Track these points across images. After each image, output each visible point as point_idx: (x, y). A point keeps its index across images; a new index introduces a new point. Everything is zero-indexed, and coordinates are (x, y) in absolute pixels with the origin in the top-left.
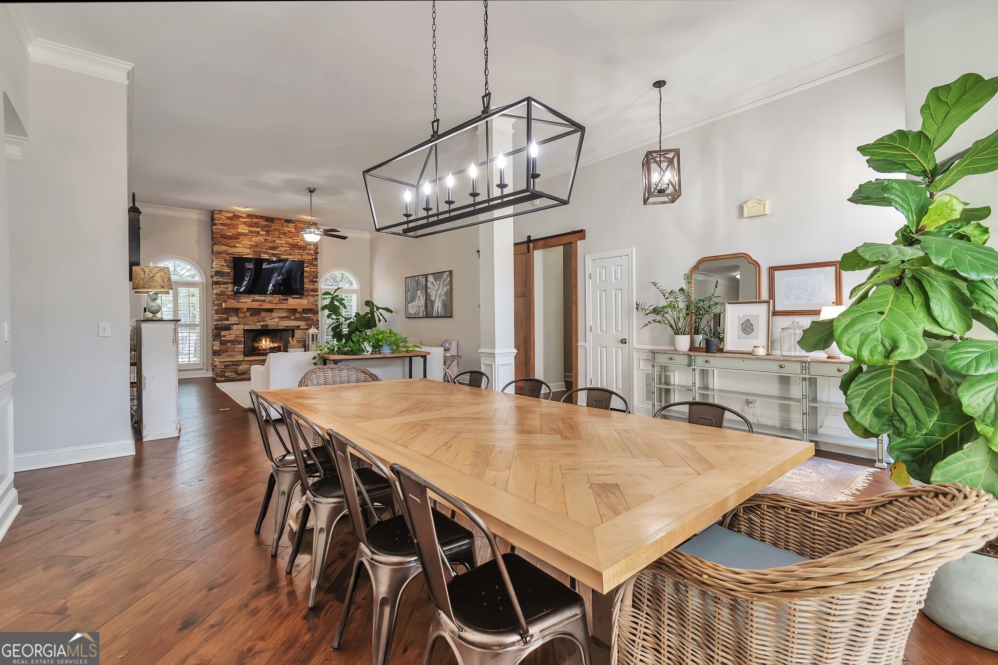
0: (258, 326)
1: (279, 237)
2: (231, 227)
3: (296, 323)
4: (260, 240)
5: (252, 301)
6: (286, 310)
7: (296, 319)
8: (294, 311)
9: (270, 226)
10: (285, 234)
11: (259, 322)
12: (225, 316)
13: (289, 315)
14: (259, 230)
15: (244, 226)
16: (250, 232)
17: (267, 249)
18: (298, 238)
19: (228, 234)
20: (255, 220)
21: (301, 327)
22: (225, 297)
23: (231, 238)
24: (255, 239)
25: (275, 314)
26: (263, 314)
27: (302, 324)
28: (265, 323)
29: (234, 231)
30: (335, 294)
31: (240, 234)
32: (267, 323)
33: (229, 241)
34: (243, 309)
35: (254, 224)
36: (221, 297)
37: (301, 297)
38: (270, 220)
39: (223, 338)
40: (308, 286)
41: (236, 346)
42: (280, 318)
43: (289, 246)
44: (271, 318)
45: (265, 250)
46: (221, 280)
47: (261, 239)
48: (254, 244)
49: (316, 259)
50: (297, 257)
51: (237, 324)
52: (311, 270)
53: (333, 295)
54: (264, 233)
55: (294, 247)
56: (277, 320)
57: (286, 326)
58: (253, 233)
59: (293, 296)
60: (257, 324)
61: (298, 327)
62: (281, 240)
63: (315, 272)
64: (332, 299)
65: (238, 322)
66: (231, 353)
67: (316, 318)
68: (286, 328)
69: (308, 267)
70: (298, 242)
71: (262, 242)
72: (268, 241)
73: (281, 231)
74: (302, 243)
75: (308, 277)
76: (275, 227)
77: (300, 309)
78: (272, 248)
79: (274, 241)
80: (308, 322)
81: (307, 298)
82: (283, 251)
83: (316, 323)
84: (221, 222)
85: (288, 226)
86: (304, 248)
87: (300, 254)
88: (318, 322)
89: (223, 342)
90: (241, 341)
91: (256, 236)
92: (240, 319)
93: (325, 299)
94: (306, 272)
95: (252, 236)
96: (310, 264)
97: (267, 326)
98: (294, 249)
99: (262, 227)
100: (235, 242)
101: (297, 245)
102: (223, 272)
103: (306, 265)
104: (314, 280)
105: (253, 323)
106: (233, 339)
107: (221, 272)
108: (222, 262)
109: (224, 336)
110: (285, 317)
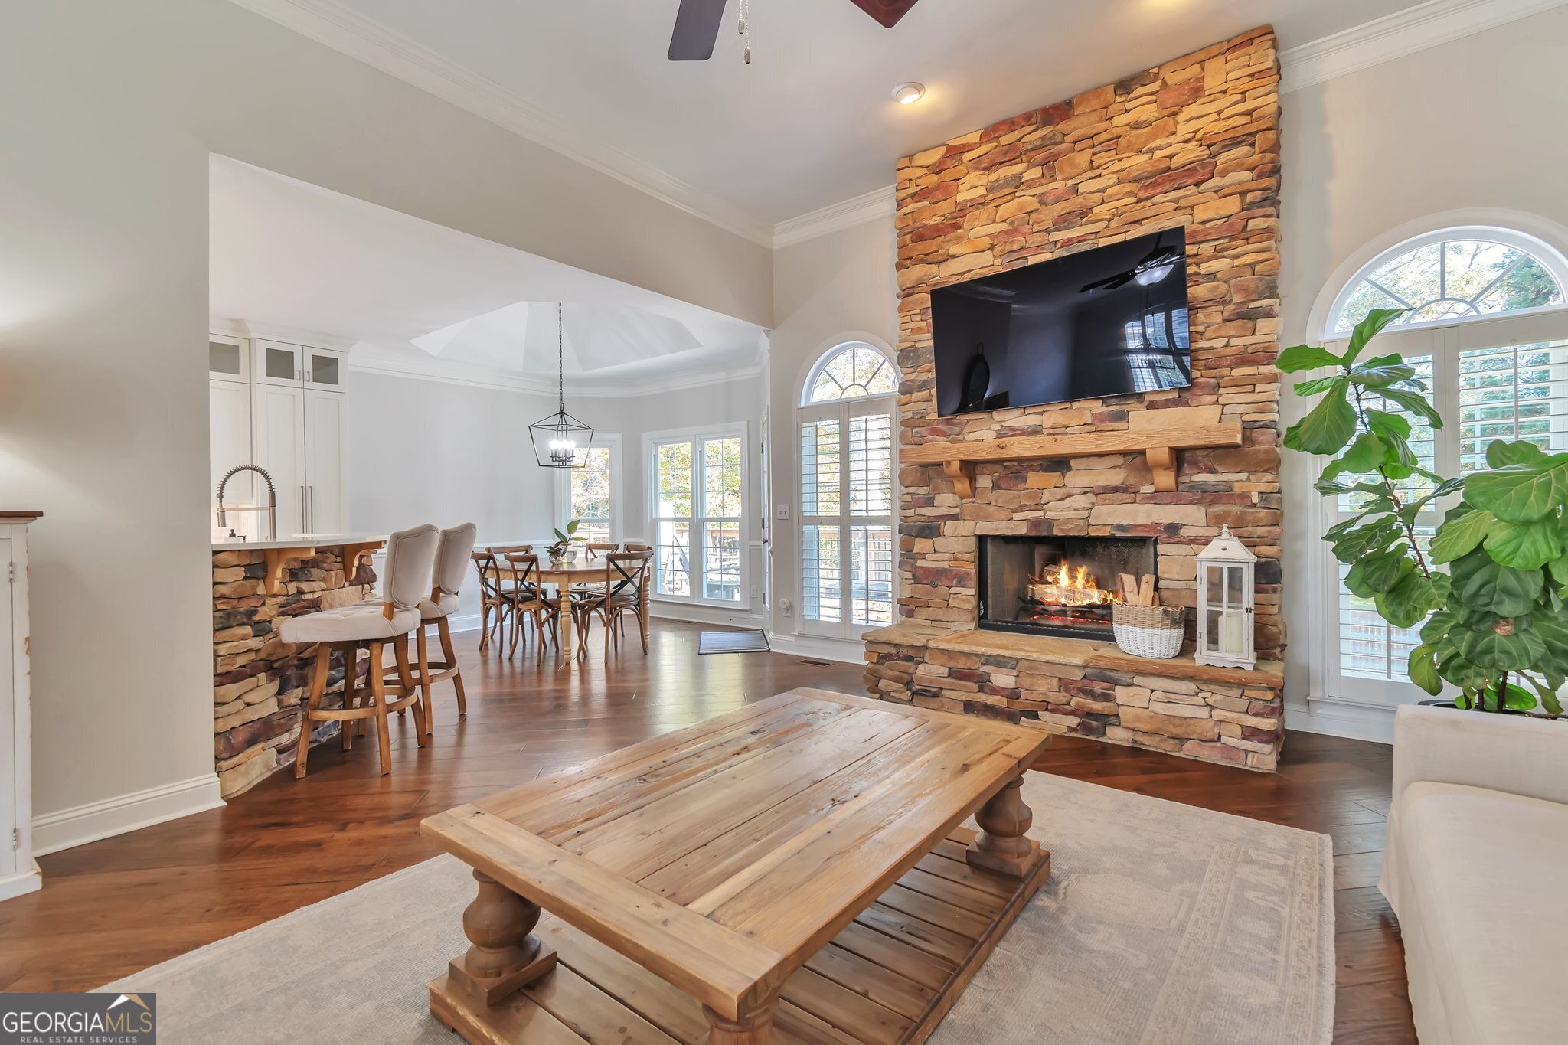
0: (1018, 525)
1: (1092, 168)
2: (939, 195)
3: (1166, 514)
4: (1021, 207)
5: (1000, 435)
6: (1120, 460)
8: (1135, 457)
9: (1059, 138)
10: (1114, 143)
11: (1022, 508)
12: (923, 490)
13: (1132, 480)
14: (1018, 168)
15: (974, 177)
16: (992, 187)
17: (1047, 231)
18: (1172, 139)
19: (932, 222)
20: (1005, 140)
21: (1184, 532)
22: (924, 431)
23: (938, 231)
24: (1007, 209)
25: (1078, 478)
26: (1034, 479)
27: (1191, 517)
28: (1040, 514)
29: (946, 207)
30: (1358, 360)
31: (962, 210)
32: (1049, 515)
33: (931, 245)
34: (949, 463)
35: (1006, 152)
36: (915, 430)
37: (1185, 395)
38: (1058, 112)
39: (920, 563)
40: (1219, 343)
41: (953, 590)
42: (1097, 492)
43: (1129, 187)
44: (1060, 493)
45: (1038, 239)
46: (913, 376)
47: (1027, 199)
48: (1004, 226)
49: (1271, 200)
50: (1168, 223)
51: (955, 517)
52: (1237, 262)
53: (1347, 363)
54: (1036, 172)
55: (1156, 184)
56: (1081, 501)
57: (1120, 527)
58: (1001, 187)
60: (1016, 516)
61: (1173, 529)
62: (1100, 175)
63: (1257, 268)
64: (1339, 387)
65: (957, 510)
66: (940, 613)
67: (1263, 487)
68: (1118, 534)
69: (1219, 253)
70: (1171, 157)
71: (1030, 213)
72: (1050, 198)
73: (1102, 140)
74: (1193, 152)
75: (1222, 302)
76: (1076, 135)
77: (1159, 453)
78: (1064, 221)
79: (1075, 189)
80: (1219, 508)
81: (1213, 398)
82: (1107, 217)
83: (1262, 513)
84: (913, 189)
85: (1128, 106)
86: (1195, 174)
87: (1182, 203)
88: (1275, 508)
89: (919, 573)
90: (967, 574)
91: (1010, 197)
92: (964, 501)
93: (1303, 388)
94: (1212, 277)
95: (998, 202)
96: (1232, 238)
97: (1049, 523)
98: (1151, 192)
99: (1031, 154)
100: (950, 240)
101: (1169, 169)
102: (918, 349)
103: (1207, 248)
104: (1252, 305)
105: (1004, 515)
106: (945, 565)
107: (911, 351)
108: (915, 318)
109: (923, 556)
110: (1115, 490)
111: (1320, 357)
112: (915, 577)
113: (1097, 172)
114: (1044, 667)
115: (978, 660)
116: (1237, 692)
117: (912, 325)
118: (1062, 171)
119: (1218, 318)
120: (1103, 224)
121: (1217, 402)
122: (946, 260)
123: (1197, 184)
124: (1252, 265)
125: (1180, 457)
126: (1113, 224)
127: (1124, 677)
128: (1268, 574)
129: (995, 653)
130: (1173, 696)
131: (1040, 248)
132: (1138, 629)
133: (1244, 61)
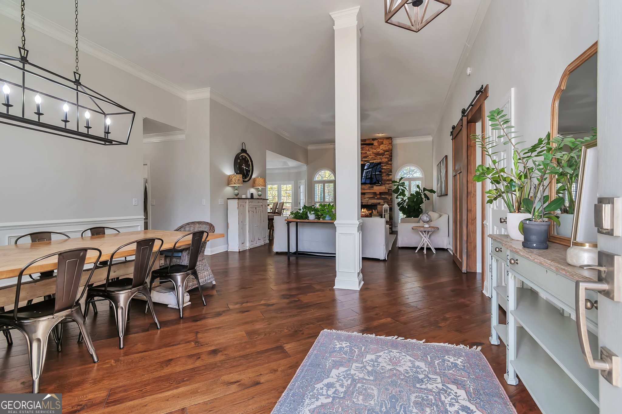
1: (369, 150)
3: (378, 201)
6: (372, 193)
7: (378, 199)
8: (375, 194)
10: (372, 147)
13: (374, 196)
18: (379, 149)
21: (381, 204)
27: (381, 201)
37: (381, 185)
40: (385, 178)
42: (369, 198)
43: (373, 154)
44: (364, 198)
49: (391, 160)
50: (379, 161)
52: (387, 167)
53: (399, 183)
55: (377, 155)
56: (367, 199)
57: (372, 203)
59: (376, 185)
61: (379, 203)
62: (370, 152)
63: (389, 168)
64: (398, 185)
67: (390, 198)
69: (385, 166)
70: (379, 151)
72: (363, 153)
73: (370, 147)
74: (382, 152)
75: (385, 172)
77: (378, 193)
78: (365, 157)
79: (366, 153)
80: (385, 200)
83: (390, 201)
85: (374, 143)
86: (383, 154)
87: (381, 158)
88: (391, 200)
93: (395, 185)
94: (384, 169)
96: (386, 164)
101: (379, 153)
103: (384, 165)
104: (389, 173)
110: (372, 198)
111: (396, 182)
118: (364, 150)
119: (385, 175)
120: (370, 159)
121: (385, 186)
123: (382, 156)
125: (381, 194)
126: (372, 159)
128: (391, 209)
133: (388, 141)
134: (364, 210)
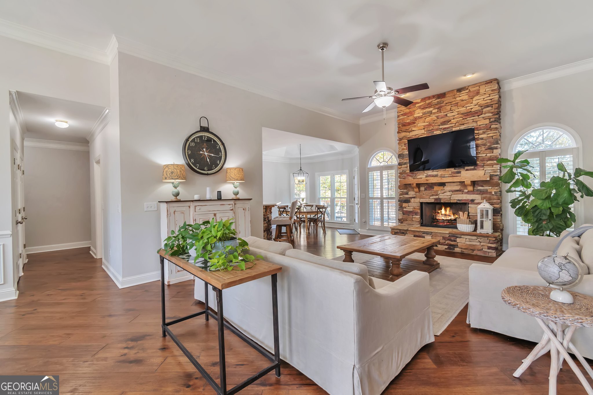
0: (432, 200)
1: (451, 110)
2: (409, 115)
3: (471, 197)
4: (432, 119)
5: (426, 177)
6: (459, 184)
8: (462, 183)
9: (442, 102)
10: (457, 104)
11: (433, 195)
12: (405, 191)
13: (462, 188)
14: (431, 109)
15: (419, 111)
16: (424, 114)
17: (439, 125)
18: (471, 105)
19: (407, 122)
20: (428, 102)
21: (476, 201)
22: (405, 175)
23: (409, 124)
24: (428, 119)
25: (447, 188)
26: (436, 188)
27: (477, 197)
28: (438, 197)
29: (411, 118)
30: (517, 161)
31: (416, 119)
32: (440, 197)
33: (407, 127)
34: (413, 184)
35: (428, 105)
36: (403, 175)
37: (475, 167)
38: (441, 96)
39: (404, 209)
40: (484, 155)
41: (414, 216)
42: (453, 191)
43: (460, 116)
44: (443, 191)
45: (436, 127)
46: (402, 161)
47: (434, 117)
48: (427, 124)
49: (498, 120)
50: (471, 125)
51: (414, 198)
52: (488, 135)
53: (514, 162)
54: (436, 110)
55: (467, 115)
56: (449, 194)
57: (459, 200)
58: (426, 114)
59: (466, 168)
60: (431, 197)
61: (472, 201)
62: (453, 112)
63: (493, 137)
64: (512, 168)
65: (415, 196)
66: (410, 222)
67: (495, 190)
68: (458, 202)
69: (484, 133)
70: (471, 109)
71: (434, 121)
72: (440, 117)
73: (453, 103)
74: (477, 108)
75: (485, 145)
76: (447, 102)
77: (468, 182)
78: (443, 123)
79: (446, 115)
80: (484, 195)
81: (483, 168)
82: (455, 123)
83: (495, 197)
84: (402, 113)
85: (460, 95)
86: (478, 113)
87: (474, 120)
88: (500, 195)
89: (404, 212)
90: (418, 212)
91: (429, 116)
92: (417, 193)
93: (506, 167)
94: (482, 139)
95: (426, 117)
96: (487, 130)
97: (440, 199)
98: (466, 117)
99: (435, 106)
100: (412, 126)
101: (471, 112)
102: (404, 154)
103: (481, 132)
104: (492, 146)
105: (428, 197)
106: (412, 210)
107: (402, 155)
108: (402, 146)
109: (405, 208)
110: (457, 191)
111: (507, 160)
112: (403, 213)
113: (452, 111)
114: (439, 234)
115: (421, 233)
116: (486, 239)
117: (402, 148)
118: (443, 111)
119: (484, 149)
120: (454, 124)
121: (483, 170)
122: (411, 131)
123: (478, 116)
124: (492, 136)
125: (474, 183)
126: (457, 124)
127: (459, 236)
128: (497, 212)
129: (426, 231)
130: (471, 240)
131: (437, 130)
132: (463, 225)
133: (490, 86)
134: (446, 211)
